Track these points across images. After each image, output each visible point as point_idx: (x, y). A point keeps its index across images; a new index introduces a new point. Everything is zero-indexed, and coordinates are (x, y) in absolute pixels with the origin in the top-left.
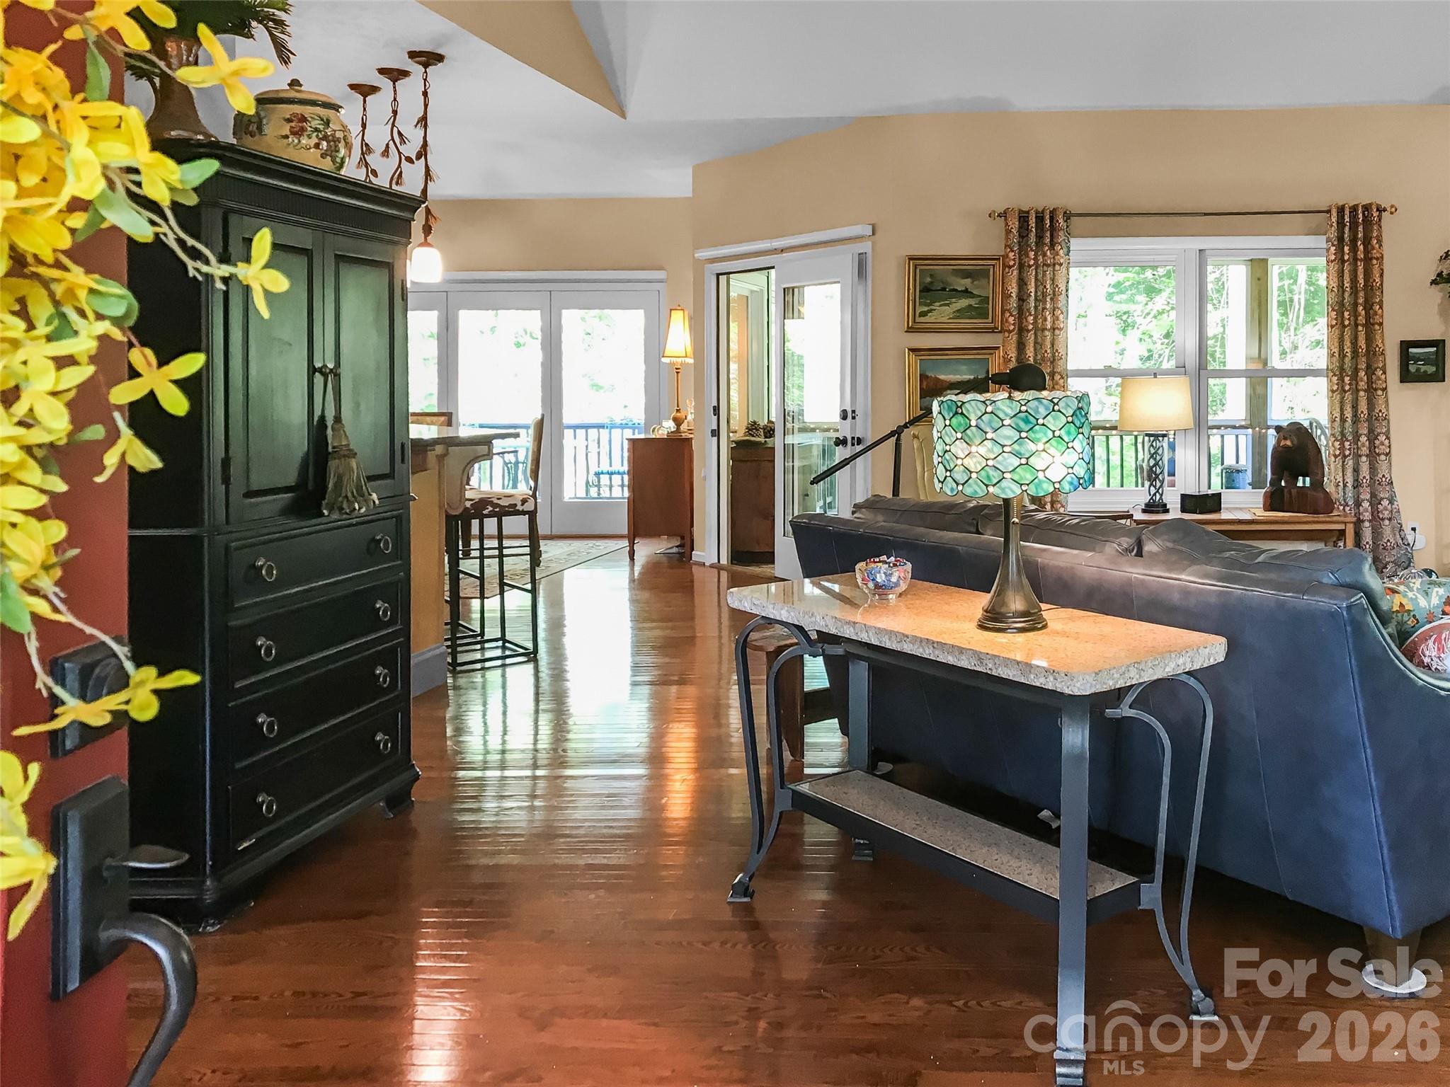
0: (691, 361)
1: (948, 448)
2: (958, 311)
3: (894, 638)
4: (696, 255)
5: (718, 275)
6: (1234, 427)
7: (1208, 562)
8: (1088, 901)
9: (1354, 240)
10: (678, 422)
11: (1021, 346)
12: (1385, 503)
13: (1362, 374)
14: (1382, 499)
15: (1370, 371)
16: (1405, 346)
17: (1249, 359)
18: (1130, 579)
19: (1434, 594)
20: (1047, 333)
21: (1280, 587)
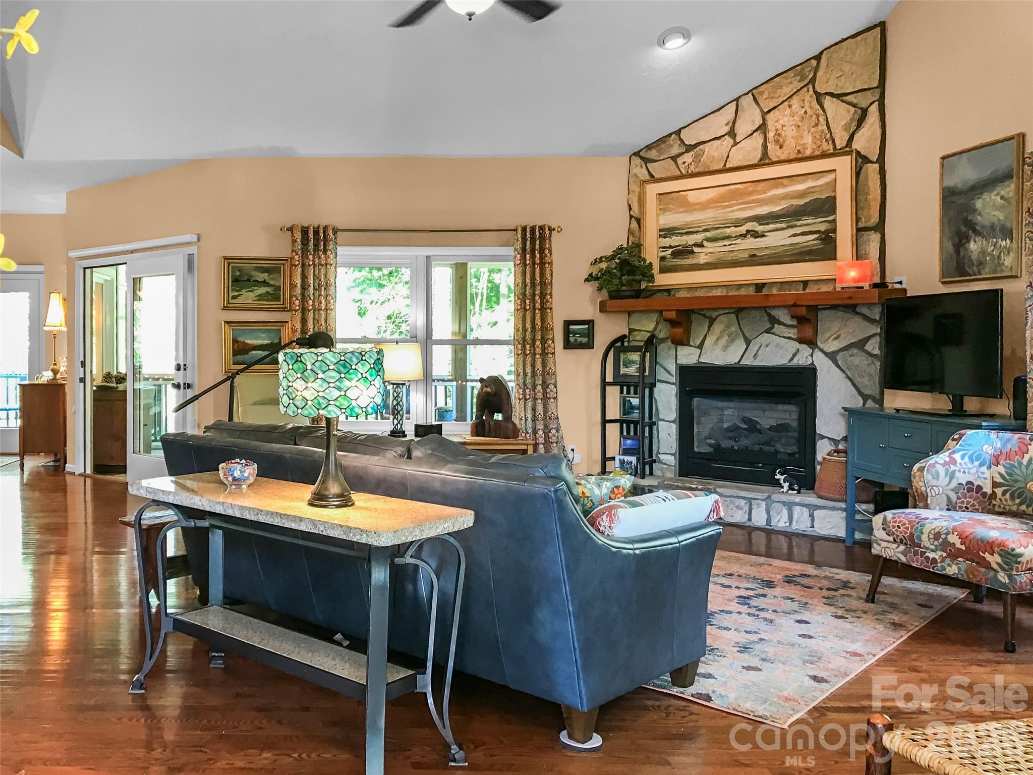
0: (65, 329)
1: (291, 384)
2: (259, 296)
3: (252, 513)
4: (69, 255)
5: (85, 268)
6: (443, 380)
7: (457, 462)
8: (388, 684)
9: (533, 251)
10: (55, 372)
11: (304, 321)
12: (554, 431)
13: (538, 343)
14: (552, 429)
15: (544, 341)
16: (568, 323)
17: (453, 334)
18: (405, 474)
19: (604, 486)
20: (322, 312)
21: (506, 478)
